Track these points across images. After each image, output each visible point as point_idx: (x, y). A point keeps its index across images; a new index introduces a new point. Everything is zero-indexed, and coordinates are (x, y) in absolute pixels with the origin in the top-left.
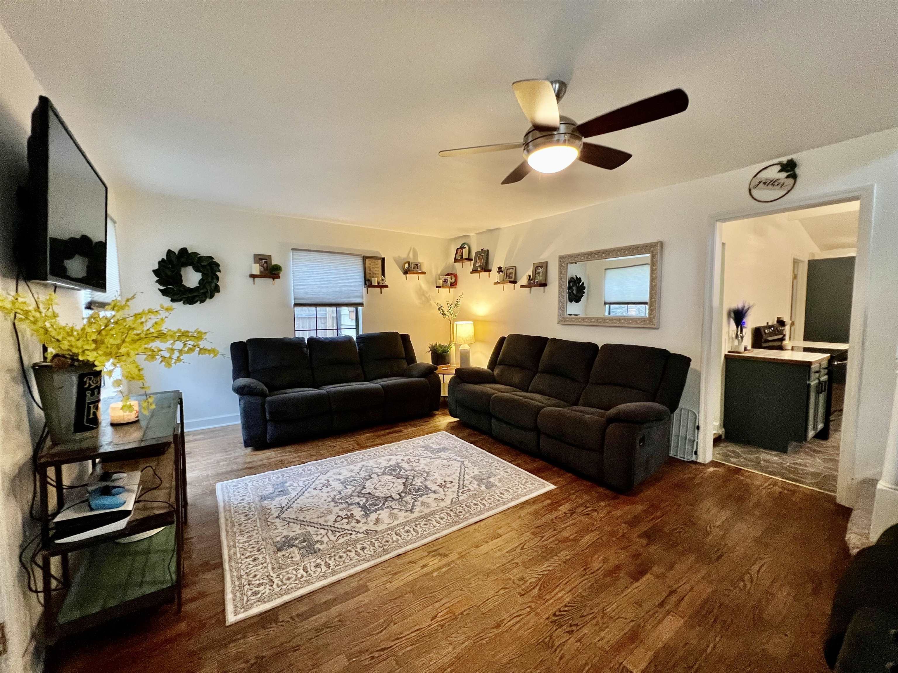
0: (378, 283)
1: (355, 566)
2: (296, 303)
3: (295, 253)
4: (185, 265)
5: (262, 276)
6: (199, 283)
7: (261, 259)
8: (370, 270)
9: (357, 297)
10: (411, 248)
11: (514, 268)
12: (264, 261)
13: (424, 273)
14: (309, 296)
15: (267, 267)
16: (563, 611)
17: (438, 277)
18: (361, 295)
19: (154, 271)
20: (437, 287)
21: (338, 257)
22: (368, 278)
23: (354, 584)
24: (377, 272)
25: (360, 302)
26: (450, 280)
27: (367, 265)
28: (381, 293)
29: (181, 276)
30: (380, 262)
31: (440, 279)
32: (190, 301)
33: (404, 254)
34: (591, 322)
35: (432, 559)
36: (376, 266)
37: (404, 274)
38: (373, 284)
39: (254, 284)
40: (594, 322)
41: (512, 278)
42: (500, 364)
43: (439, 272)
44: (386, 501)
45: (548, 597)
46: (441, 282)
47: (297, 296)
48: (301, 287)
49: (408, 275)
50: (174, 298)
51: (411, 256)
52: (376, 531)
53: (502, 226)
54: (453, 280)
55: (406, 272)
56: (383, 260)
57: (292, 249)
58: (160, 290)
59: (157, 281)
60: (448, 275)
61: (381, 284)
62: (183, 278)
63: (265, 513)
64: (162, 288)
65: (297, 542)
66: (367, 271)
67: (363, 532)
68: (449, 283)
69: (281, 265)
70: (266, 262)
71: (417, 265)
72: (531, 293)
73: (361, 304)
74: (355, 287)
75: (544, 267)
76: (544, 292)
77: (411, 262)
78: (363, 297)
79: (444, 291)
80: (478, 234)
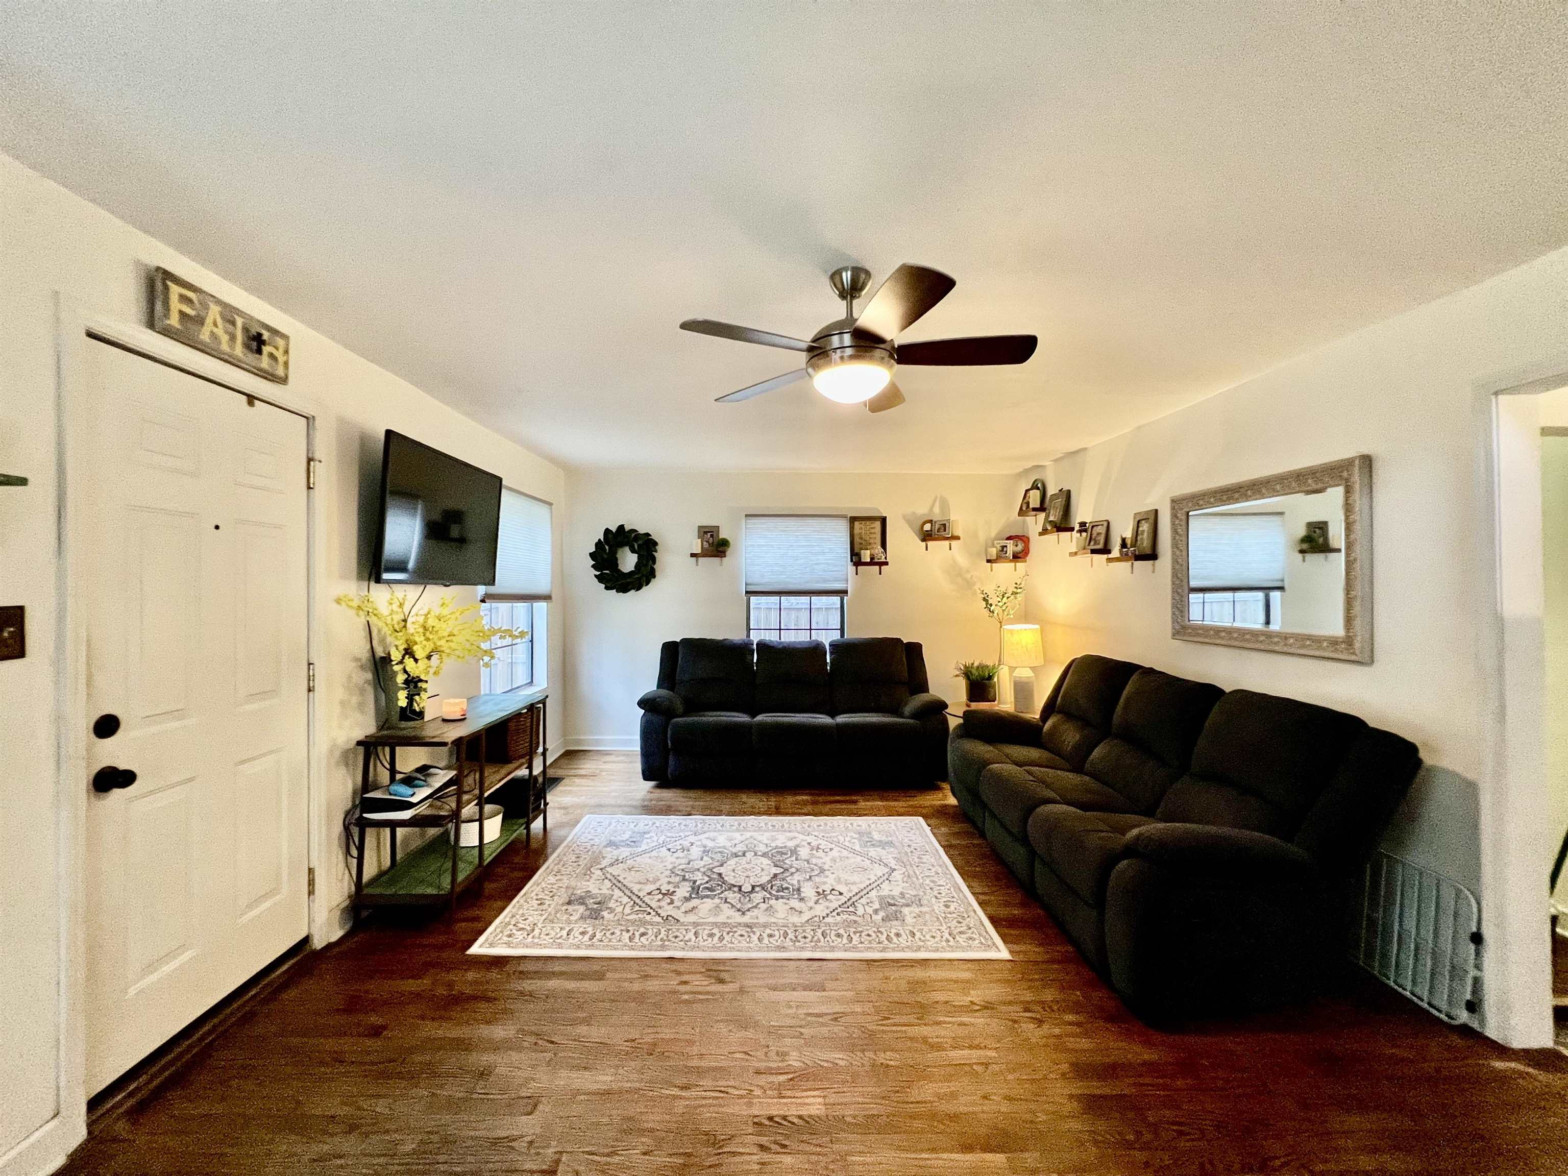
0: (872, 559)
1: (615, 949)
2: (748, 590)
3: (748, 521)
4: (622, 545)
5: (705, 554)
6: (636, 567)
7: (706, 533)
8: (861, 538)
9: (836, 580)
10: (936, 497)
11: (1105, 524)
12: (709, 534)
13: (958, 538)
14: (767, 580)
15: (713, 543)
16: (789, 1122)
17: (990, 544)
18: (844, 577)
19: (591, 554)
20: (988, 561)
21: (810, 521)
22: (856, 550)
23: (596, 967)
24: (872, 541)
25: (844, 588)
26: (1011, 548)
27: (856, 531)
28: (880, 574)
29: (616, 559)
30: (878, 524)
31: (993, 546)
32: (623, 589)
33: (922, 510)
34: (1231, 639)
35: (703, 979)
36: (872, 531)
37: (923, 540)
38: (863, 560)
39: (697, 565)
40: (1236, 639)
41: (1099, 544)
42: (1059, 712)
43: (993, 534)
44: (730, 889)
45: (789, 1093)
46: (993, 552)
47: (749, 581)
48: (757, 568)
49: (930, 543)
50: (609, 585)
51: (937, 510)
52: (678, 921)
53: (1089, 445)
54: (1020, 547)
55: (927, 537)
56: (883, 520)
57: (746, 516)
58: (596, 576)
59: (593, 566)
60: (1009, 538)
61: (876, 560)
62: (619, 562)
63: (596, 859)
64: (597, 573)
65: (592, 901)
66: (857, 540)
67: (663, 917)
68: (1010, 554)
69: (729, 539)
70: (712, 536)
71: (944, 525)
72: (1132, 573)
73: (845, 592)
74: (835, 566)
75: (1152, 520)
76: (1154, 572)
77: (934, 520)
78: (847, 580)
79: (1005, 569)
80: (1055, 461)
